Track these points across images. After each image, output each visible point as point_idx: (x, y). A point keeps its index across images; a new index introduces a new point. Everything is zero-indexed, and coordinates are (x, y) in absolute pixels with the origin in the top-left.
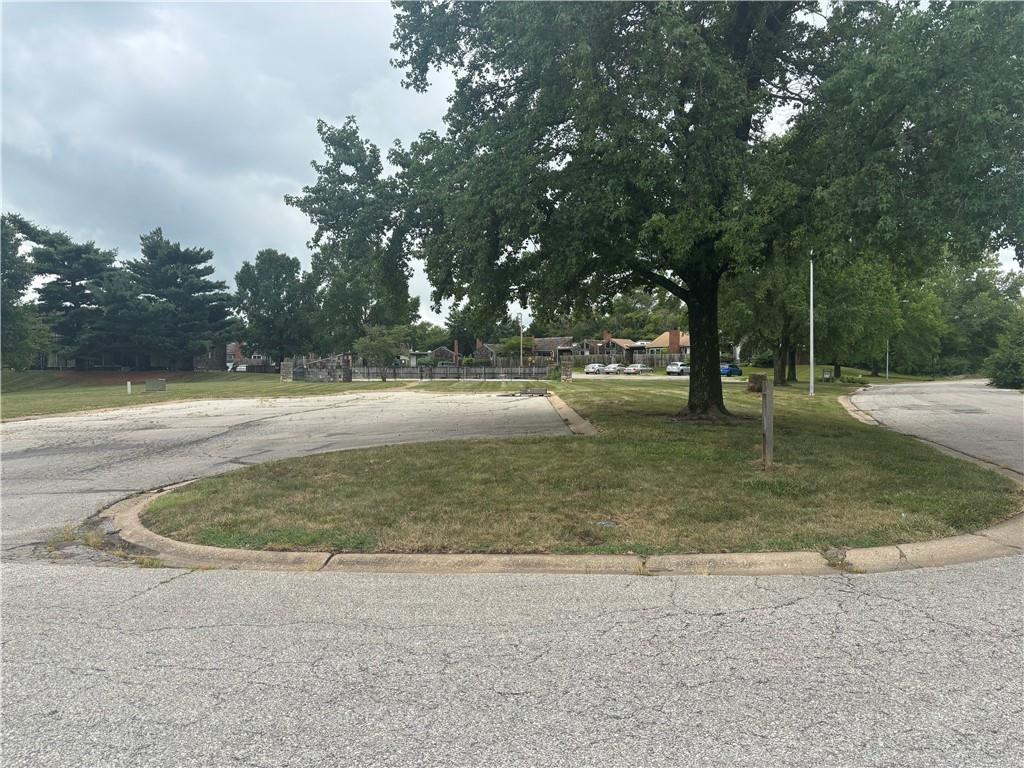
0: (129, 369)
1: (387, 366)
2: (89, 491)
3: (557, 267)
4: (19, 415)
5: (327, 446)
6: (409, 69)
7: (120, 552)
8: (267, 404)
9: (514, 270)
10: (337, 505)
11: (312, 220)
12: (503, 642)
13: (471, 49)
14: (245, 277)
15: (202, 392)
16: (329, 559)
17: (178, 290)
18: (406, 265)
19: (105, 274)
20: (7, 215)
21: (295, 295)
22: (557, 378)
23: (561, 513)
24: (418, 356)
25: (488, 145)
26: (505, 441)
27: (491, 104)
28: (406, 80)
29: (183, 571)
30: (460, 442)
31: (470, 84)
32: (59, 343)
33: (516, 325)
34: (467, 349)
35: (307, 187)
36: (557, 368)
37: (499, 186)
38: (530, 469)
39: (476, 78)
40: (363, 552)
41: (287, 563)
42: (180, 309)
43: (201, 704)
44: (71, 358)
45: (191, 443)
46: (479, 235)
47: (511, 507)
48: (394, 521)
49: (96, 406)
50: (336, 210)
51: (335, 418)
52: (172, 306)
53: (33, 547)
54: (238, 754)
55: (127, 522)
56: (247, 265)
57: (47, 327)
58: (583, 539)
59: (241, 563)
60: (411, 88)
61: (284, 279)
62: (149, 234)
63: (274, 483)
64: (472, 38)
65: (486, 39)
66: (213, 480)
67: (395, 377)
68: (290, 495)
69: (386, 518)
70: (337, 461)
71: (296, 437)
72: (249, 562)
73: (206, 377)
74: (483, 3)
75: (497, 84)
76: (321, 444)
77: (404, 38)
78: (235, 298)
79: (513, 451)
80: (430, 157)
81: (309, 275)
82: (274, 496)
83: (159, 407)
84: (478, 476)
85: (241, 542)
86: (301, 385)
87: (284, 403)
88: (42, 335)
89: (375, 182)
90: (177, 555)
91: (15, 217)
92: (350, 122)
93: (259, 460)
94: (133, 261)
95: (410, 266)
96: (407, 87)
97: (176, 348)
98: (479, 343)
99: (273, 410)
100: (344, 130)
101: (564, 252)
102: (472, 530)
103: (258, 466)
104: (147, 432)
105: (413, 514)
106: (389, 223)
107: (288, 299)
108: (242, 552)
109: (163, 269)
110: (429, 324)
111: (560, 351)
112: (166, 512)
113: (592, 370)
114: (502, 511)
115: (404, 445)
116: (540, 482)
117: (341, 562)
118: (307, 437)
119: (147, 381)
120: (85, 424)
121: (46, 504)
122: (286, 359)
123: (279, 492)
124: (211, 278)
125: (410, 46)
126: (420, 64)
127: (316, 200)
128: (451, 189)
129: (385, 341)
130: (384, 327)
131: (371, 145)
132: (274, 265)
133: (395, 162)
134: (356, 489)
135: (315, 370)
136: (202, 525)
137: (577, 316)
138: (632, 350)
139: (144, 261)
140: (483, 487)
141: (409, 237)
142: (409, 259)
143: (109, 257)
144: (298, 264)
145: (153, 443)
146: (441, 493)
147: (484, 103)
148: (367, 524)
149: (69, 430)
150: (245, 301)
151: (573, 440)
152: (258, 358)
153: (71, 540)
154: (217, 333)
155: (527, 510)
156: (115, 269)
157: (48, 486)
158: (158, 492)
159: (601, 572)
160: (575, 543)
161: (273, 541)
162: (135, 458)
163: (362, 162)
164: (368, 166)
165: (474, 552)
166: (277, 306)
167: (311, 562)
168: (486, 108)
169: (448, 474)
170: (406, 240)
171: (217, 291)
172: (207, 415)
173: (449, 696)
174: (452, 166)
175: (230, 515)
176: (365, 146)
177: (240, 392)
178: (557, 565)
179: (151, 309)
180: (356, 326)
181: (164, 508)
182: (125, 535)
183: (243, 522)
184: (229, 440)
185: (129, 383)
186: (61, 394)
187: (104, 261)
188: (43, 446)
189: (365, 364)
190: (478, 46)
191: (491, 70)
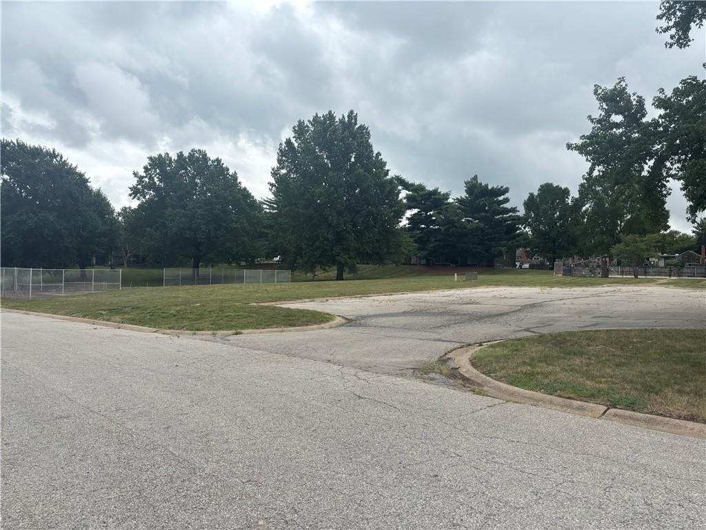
0: (454, 265)
1: (638, 267)
2: (439, 340)
4: (399, 291)
5: (595, 325)
6: (673, 31)
7: (461, 382)
8: (546, 291)
10: (608, 371)
11: (587, 159)
14: (530, 203)
15: (501, 281)
16: (606, 411)
17: (486, 214)
18: (665, 186)
19: (443, 207)
21: (565, 214)
24: (666, 258)
28: (671, 41)
29: (501, 401)
32: (418, 249)
35: (583, 136)
40: (634, 411)
41: (572, 408)
42: (487, 227)
43: (526, 497)
44: (423, 259)
45: (497, 315)
48: (660, 390)
49: (438, 288)
50: (606, 150)
51: (598, 304)
52: (482, 225)
53: (413, 370)
55: (463, 362)
56: (532, 195)
57: (412, 240)
59: (539, 402)
60: (675, 46)
61: (558, 203)
62: (469, 180)
63: (558, 348)
66: (515, 342)
67: (646, 275)
68: (570, 358)
69: (651, 387)
70: (605, 337)
71: (570, 317)
72: (544, 403)
73: (503, 272)
76: (589, 323)
77: (669, 9)
78: (523, 218)
80: (690, 98)
81: (576, 199)
82: (559, 358)
83: (474, 290)
85: (537, 387)
86: (569, 279)
87: (557, 292)
88: (409, 245)
89: (640, 125)
90: (495, 389)
91: (398, 177)
92: (620, 82)
93: (545, 331)
94: (460, 198)
95: (668, 187)
96: (671, 46)
97: (483, 252)
99: (551, 296)
100: (615, 89)
103: (545, 335)
104: (469, 306)
105: (677, 387)
106: (651, 155)
107: (560, 218)
108: (539, 395)
109: (477, 202)
110: (677, 232)
112: (486, 360)
115: (662, 330)
117: (616, 415)
118: (577, 317)
120: (433, 298)
121: (417, 346)
122: (557, 260)
123: (562, 355)
124: (508, 206)
125: (674, 13)
126: (683, 26)
127: (589, 145)
129: (638, 247)
130: (638, 236)
131: (638, 96)
132: (551, 194)
133: (658, 107)
134: (623, 360)
135: (579, 268)
136: (510, 372)
139: (466, 197)
141: (668, 164)
142: (668, 181)
143: (446, 196)
144: (569, 192)
145: (473, 313)
148: (636, 389)
149: (425, 301)
150: (530, 220)
152: (538, 259)
153: (432, 370)
154: (510, 243)
156: (449, 203)
157: (417, 334)
158: (479, 346)
161: (561, 390)
162: (463, 323)
163: (629, 110)
164: (634, 112)
166: (552, 223)
167: (591, 410)
170: (665, 166)
171: (511, 214)
172: (505, 297)
175: (529, 368)
176: (632, 98)
179: (469, 227)
180: (613, 236)
181: (485, 357)
182: (463, 371)
183: (538, 374)
184: (522, 315)
185: (456, 274)
186: (418, 280)
187: (444, 199)
188: (412, 310)
189: (619, 264)
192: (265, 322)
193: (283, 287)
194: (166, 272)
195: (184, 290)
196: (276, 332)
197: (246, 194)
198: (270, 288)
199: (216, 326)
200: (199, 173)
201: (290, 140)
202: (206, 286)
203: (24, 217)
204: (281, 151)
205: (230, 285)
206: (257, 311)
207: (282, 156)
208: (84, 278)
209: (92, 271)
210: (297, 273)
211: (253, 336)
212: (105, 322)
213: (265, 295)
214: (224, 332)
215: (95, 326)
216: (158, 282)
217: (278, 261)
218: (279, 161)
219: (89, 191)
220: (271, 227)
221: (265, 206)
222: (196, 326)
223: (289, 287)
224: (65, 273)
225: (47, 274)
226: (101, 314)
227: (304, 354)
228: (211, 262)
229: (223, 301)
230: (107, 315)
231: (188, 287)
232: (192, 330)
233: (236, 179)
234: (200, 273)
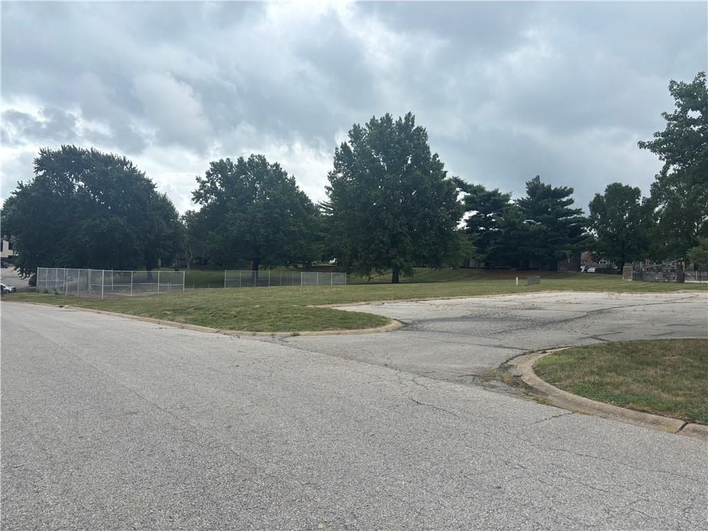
0: (515, 269)
2: (500, 346)
4: (457, 295)
5: (670, 334)
7: (523, 390)
8: (614, 297)
10: (687, 383)
11: (661, 158)
14: (597, 204)
15: (565, 286)
16: (684, 426)
17: (549, 216)
19: (504, 209)
21: (636, 216)
29: (567, 411)
32: (476, 252)
35: (657, 133)
41: (647, 422)
42: (549, 229)
43: (597, 514)
44: (482, 262)
45: (561, 321)
49: (498, 292)
50: (682, 148)
51: (673, 312)
52: (545, 227)
53: (473, 377)
55: (525, 370)
56: (598, 196)
57: (470, 243)
59: (609, 414)
61: (627, 204)
62: (531, 181)
63: (629, 358)
66: (581, 350)
68: (643, 369)
70: (682, 347)
71: (642, 324)
72: (615, 415)
73: (565, 276)
76: (664, 331)
78: (588, 220)
81: (648, 200)
82: (630, 368)
83: (536, 295)
85: (607, 398)
86: (640, 284)
87: (627, 297)
88: (467, 248)
90: (560, 399)
91: (456, 178)
93: (614, 339)
94: (521, 199)
97: (546, 255)
99: (620, 302)
100: (693, 84)
103: (614, 342)
104: (531, 311)
107: (629, 219)
108: (609, 406)
109: (540, 203)
112: (550, 367)
117: (694, 431)
118: (650, 325)
119: (528, 277)
120: (493, 303)
121: (477, 352)
122: (626, 264)
123: (634, 365)
124: (571, 207)
127: (665, 142)
132: (620, 195)
134: (702, 372)
135: (652, 272)
136: (577, 381)
139: (528, 198)
143: (507, 197)
144: (639, 192)
145: (536, 319)
149: (484, 306)
150: (596, 222)
152: (603, 263)
153: (494, 377)
154: (575, 245)
156: (510, 205)
157: (476, 340)
158: (543, 353)
161: (633, 402)
162: (526, 328)
166: (620, 224)
167: (668, 425)
171: (575, 215)
172: (570, 303)
175: (597, 377)
177: (591, 287)
179: (531, 229)
180: (689, 239)
181: (549, 365)
182: (525, 379)
183: (607, 384)
184: (588, 322)
185: (517, 278)
187: (504, 200)
188: (471, 315)
189: (696, 268)
192: (322, 324)
193: (339, 289)
194: (227, 274)
195: (244, 292)
196: (332, 334)
197: (303, 198)
198: (327, 291)
199: (275, 328)
200: (259, 177)
201: (346, 144)
202: (265, 288)
203: (97, 221)
204: (337, 155)
205: (288, 287)
206: (315, 313)
207: (338, 160)
208: (150, 279)
209: (158, 273)
210: (352, 276)
211: (308, 338)
212: (169, 322)
213: (322, 298)
214: (282, 333)
215: (161, 326)
216: (219, 283)
217: (334, 264)
218: (336, 165)
219: (156, 196)
220: (327, 230)
221: (321, 210)
222: (256, 327)
223: (345, 289)
224: (133, 274)
225: (117, 275)
226: (166, 314)
227: (361, 357)
228: (270, 265)
229: (280, 303)
230: (171, 314)
231: (247, 288)
232: (252, 331)
233: (294, 183)
234: (259, 275)
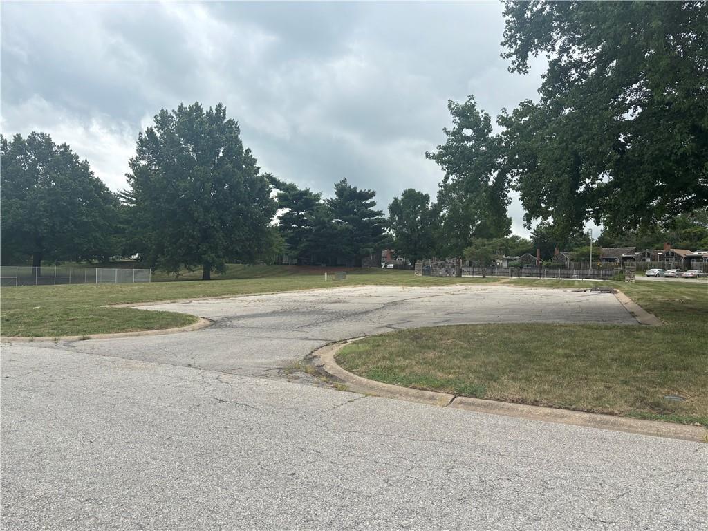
0: (326, 265)
1: (486, 267)
2: (306, 339)
3: (629, 193)
4: (269, 291)
5: (448, 321)
6: (514, 58)
7: (324, 379)
8: (407, 290)
9: (592, 196)
10: (457, 362)
11: (443, 168)
12: (589, 480)
13: (561, 37)
14: (395, 207)
15: (367, 280)
16: (453, 399)
17: (354, 216)
18: (507, 196)
19: (315, 208)
20: (265, 174)
21: (425, 218)
22: (622, 279)
23: (632, 386)
24: (509, 260)
25: (573, 106)
26: (582, 326)
27: (576, 76)
28: (512, 66)
29: (361, 395)
30: (546, 325)
31: (559, 63)
32: (289, 249)
33: (586, 239)
34: (547, 255)
35: (440, 146)
36: (622, 272)
37: (581, 135)
38: (604, 349)
39: (565, 58)
40: (476, 398)
41: (425, 398)
42: (355, 228)
43: (377, 485)
44: (295, 258)
45: (362, 313)
46: (564, 172)
47: (589, 377)
48: (498, 378)
49: (308, 287)
50: (459, 161)
51: (451, 302)
52: (351, 227)
53: (278, 371)
54: (403, 523)
55: (327, 359)
56: (396, 199)
57: (284, 240)
58: (653, 409)
59: (395, 394)
60: (515, 71)
61: (419, 208)
62: (339, 182)
63: (414, 343)
64: (562, 30)
65: (574, 29)
66: (377, 338)
67: (492, 275)
68: (425, 352)
69: (491, 375)
70: (456, 332)
71: (427, 313)
72: (400, 395)
73: (369, 272)
74: (571, 3)
75: (582, 60)
76: (442, 319)
77: (511, 37)
78: (388, 221)
79: (588, 334)
80: (527, 119)
81: (435, 205)
82: (415, 352)
83: (342, 289)
84: (561, 351)
85: (395, 380)
86: (428, 278)
87: (417, 290)
88: (280, 245)
89: (486, 139)
90: (356, 384)
91: (269, 175)
92: (470, 99)
93: (404, 327)
94: (330, 200)
95: (509, 197)
96: (512, 72)
97: (352, 252)
98: (556, 251)
99: (411, 294)
100: (466, 105)
101: (634, 181)
102: (558, 391)
103: (404, 330)
104: (336, 304)
105: (511, 374)
106: (495, 167)
107: (421, 221)
108: (396, 388)
109: (347, 204)
110: (518, 237)
111: (624, 258)
112: (349, 356)
113: (653, 274)
114: (581, 379)
115: (502, 324)
116: (613, 360)
117: (461, 403)
118: (433, 314)
119: (335, 273)
120: (303, 298)
121: (284, 346)
122: (418, 261)
123: (418, 349)
124: (374, 209)
125: (515, 42)
126: (522, 54)
127: (445, 155)
128: (543, 140)
129: (486, 249)
130: (486, 239)
131: (485, 114)
132: (413, 199)
133: (501, 124)
134: (469, 352)
135: (437, 268)
136: (371, 367)
137: (643, 232)
138: (690, 258)
139: (336, 199)
140: (566, 360)
141: (509, 176)
142: (509, 191)
143: (317, 197)
144: (429, 198)
145: (340, 312)
146: (532, 361)
147: (570, 75)
148: (479, 378)
149: (295, 301)
150: (394, 223)
151: (640, 329)
152: (400, 260)
153: (298, 369)
154: (376, 244)
155: (602, 380)
156: (320, 204)
157: (284, 334)
158: (344, 343)
159: (670, 437)
160: (646, 411)
161: (415, 382)
162: (330, 321)
163: (478, 126)
164: (482, 128)
165: (560, 408)
166: (413, 226)
167: (441, 399)
168: (572, 79)
169: (537, 348)
170: (507, 178)
171: (377, 217)
172: (370, 296)
173: (549, 512)
174: (544, 124)
175: (388, 362)
176: (480, 115)
177: (390, 282)
178: (630, 426)
179: (339, 228)
180: (466, 240)
181: (348, 353)
182: (327, 368)
183: (395, 367)
184: (384, 312)
185: (326, 274)
187: (315, 200)
188: (281, 310)
189: (470, 265)
190: (566, 35)
191: (577, 51)
192: (118, 325)
193: (142, 287)
195: (21, 291)
197: (99, 186)
198: (127, 289)
199: (58, 331)
200: (42, 159)
201: (151, 129)
202: (49, 286)
204: (141, 140)
205: (78, 285)
206: (109, 313)
207: (142, 146)
210: (158, 272)
211: (100, 341)
213: (120, 296)
214: (66, 337)
217: (136, 259)
218: (139, 151)
220: (128, 222)
221: (121, 199)
222: (33, 331)
223: (148, 287)
227: (162, 359)
228: (58, 260)
229: (68, 303)
231: (26, 287)
232: (29, 336)
233: (87, 168)
234: (42, 272)
